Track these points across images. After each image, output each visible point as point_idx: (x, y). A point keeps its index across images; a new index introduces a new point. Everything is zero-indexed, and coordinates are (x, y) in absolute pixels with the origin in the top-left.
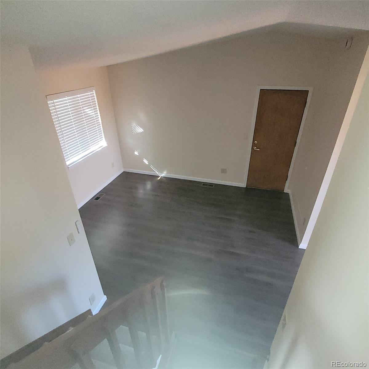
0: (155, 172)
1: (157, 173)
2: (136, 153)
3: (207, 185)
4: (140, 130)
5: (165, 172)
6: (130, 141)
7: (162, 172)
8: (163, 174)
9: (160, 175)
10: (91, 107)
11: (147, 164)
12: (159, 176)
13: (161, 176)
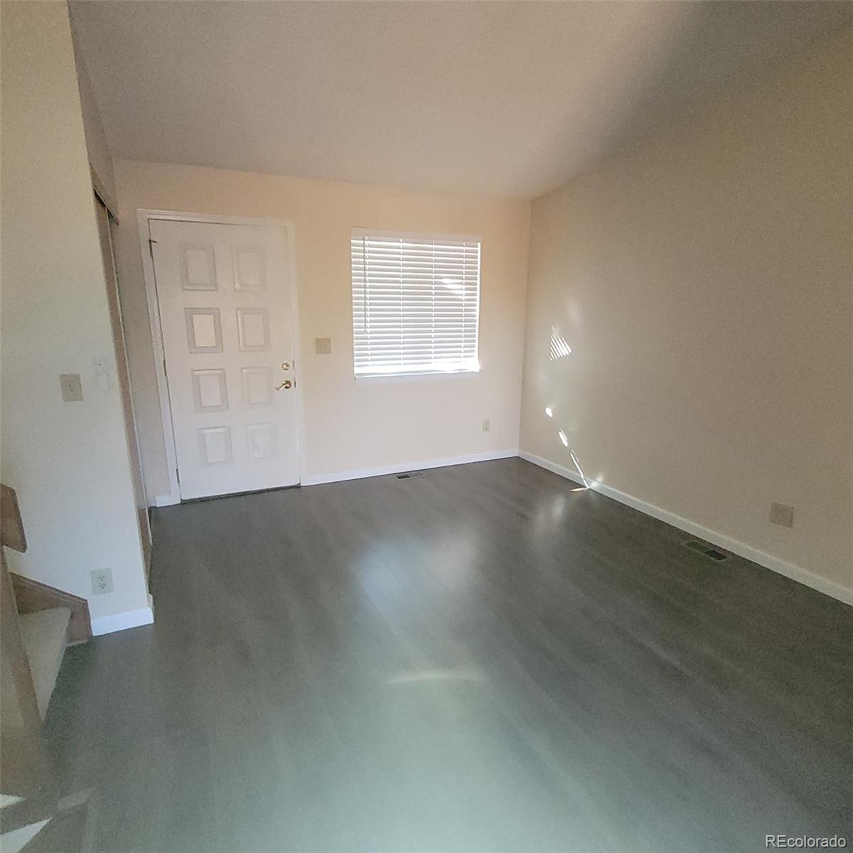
0: (579, 472)
1: (582, 476)
2: (549, 412)
3: (702, 548)
4: (563, 350)
5: (600, 479)
6: (542, 379)
7: (592, 475)
8: (595, 484)
9: (586, 485)
10: (461, 278)
11: (566, 444)
12: (585, 487)
13: (588, 487)
